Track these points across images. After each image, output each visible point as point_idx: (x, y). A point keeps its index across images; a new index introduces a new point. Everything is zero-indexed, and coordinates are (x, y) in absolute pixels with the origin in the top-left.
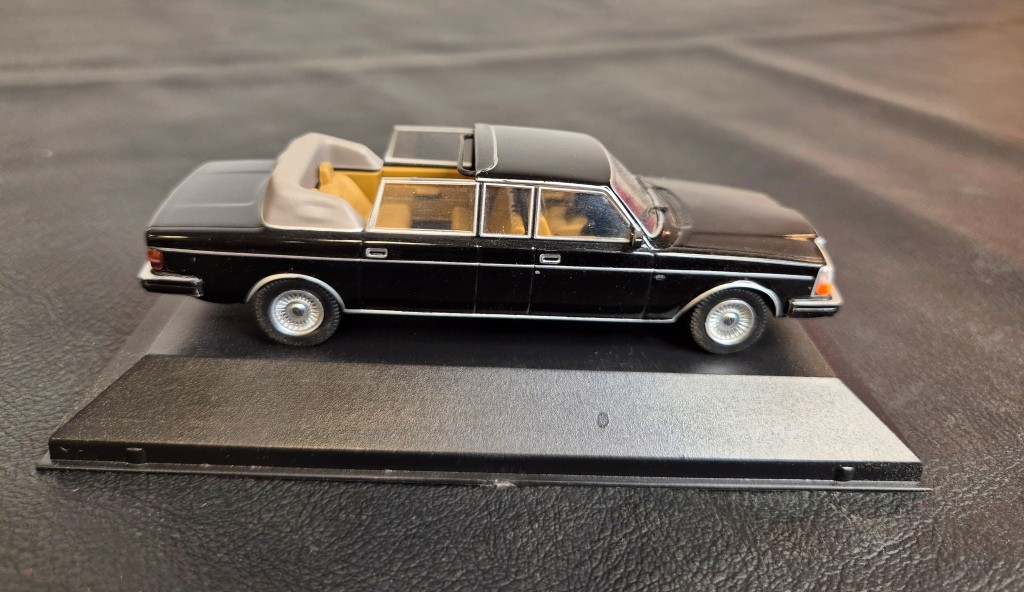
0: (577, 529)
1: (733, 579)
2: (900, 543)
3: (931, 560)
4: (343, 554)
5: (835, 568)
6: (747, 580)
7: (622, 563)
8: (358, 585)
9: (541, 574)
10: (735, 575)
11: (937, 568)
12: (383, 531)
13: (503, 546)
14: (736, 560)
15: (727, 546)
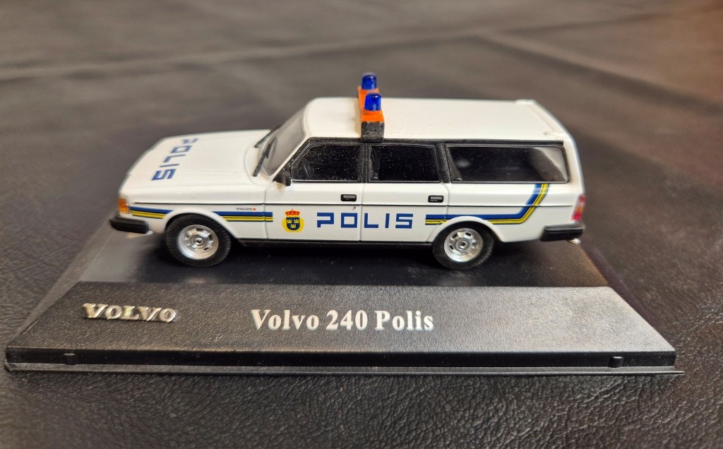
0: (372, 390)
1: (488, 422)
2: (611, 389)
3: (634, 401)
4: (195, 418)
5: (563, 410)
6: (498, 423)
7: (405, 415)
8: (205, 441)
9: (344, 426)
10: (489, 419)
11: (639, 407)
12: (227, 398)
13: (316, 406)
14: (490, 409)
15: (484, 398)
